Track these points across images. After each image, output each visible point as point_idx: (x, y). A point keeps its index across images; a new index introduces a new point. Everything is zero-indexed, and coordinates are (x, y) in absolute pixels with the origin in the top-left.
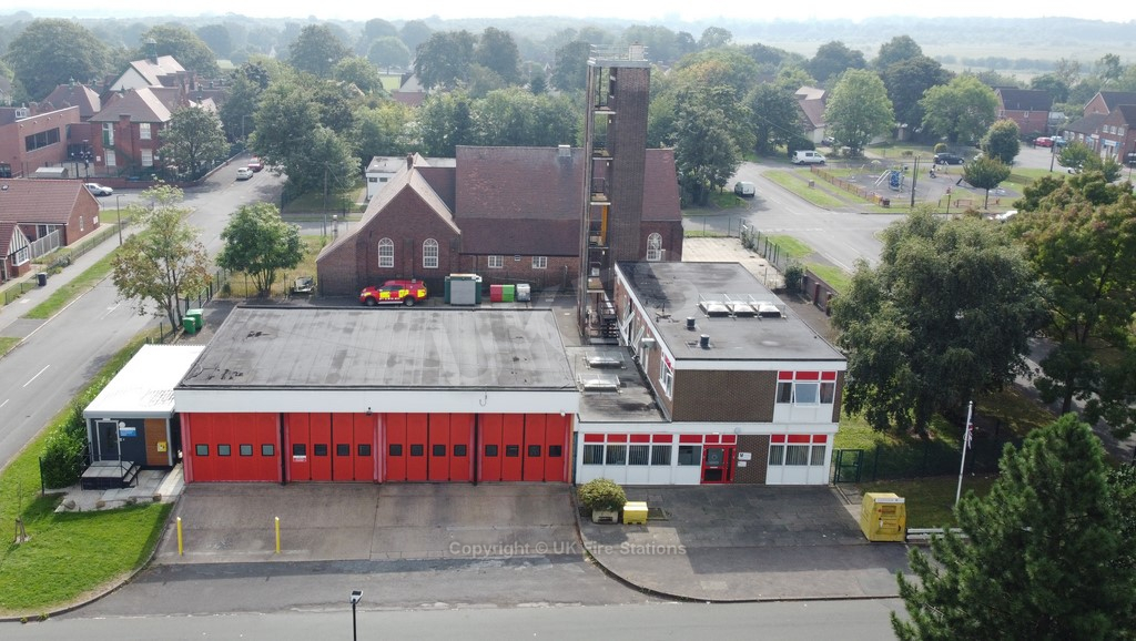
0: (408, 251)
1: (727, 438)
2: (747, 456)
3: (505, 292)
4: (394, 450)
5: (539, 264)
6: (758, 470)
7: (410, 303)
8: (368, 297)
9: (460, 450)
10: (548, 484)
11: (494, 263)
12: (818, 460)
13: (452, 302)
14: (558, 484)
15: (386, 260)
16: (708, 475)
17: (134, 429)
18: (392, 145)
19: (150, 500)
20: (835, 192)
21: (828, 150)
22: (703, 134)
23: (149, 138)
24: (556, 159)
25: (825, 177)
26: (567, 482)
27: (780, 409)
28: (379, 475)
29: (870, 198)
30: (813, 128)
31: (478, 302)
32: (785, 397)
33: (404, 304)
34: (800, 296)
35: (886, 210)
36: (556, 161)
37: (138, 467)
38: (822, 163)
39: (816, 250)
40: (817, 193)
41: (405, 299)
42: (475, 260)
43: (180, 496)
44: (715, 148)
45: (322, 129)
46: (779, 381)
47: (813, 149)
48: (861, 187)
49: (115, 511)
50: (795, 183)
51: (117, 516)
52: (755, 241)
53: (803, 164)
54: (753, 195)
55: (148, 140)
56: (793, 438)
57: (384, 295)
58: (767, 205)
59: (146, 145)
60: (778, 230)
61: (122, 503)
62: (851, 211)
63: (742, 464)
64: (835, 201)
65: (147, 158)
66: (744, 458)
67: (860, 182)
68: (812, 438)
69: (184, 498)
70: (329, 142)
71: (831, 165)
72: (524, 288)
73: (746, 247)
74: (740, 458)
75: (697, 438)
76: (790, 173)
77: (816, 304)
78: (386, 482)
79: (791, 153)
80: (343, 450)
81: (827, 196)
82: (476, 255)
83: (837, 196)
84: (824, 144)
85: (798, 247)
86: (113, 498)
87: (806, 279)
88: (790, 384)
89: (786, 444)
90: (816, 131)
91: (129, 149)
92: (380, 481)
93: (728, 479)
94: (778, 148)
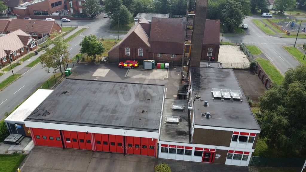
0: (134, 51)
1: (211, 150)
2: (219, 156)
3: (161, 66)
4: (98, 142)
5: (173, 57)
6: (223, 160)
7: (133, 68)
8: (121, 65)
9: (120, 144)
10: (150, 156)
11: (159, 56)
12: (245, 159)
13: (145, 68)
14: (152, 157)
15: (128, 53)
16: (204, 160)
17: (20, 126)
18: (145, 8)
19: (21, 152)
20: (273, 28)
21: (273, 12)
22: (233, 11)
23: (81, 5)
24: (182, 22)
25: (271, 22)
26: (155, 157)
27: (233, 143)
28: (93, 149)
29: (283, 32)
30: (270, 4)
31: (153, 68)
32: (235, 139)
33: (131, 68)
34: (254, 71)
35: (288, 36)
36: (182, 23)
37: (23, 137)
38: (271, 17)
39: (262, 52)
40: (268, 29)
41: (131, 66)
42: (154, 55)
43: (30, 152)
44: (236, 15)
45: (122, 6)
46: (233, 134)
47: (268, 12)
48: (281, 26)
49: (10, 155)
50: (261, 24)
51: (9, 158)
52: (244, 48)
53: (265, 17)
54: (247, 29)
55: (81, 6)
56: (236, 152)
57: (125, 65)
58: (250, 33)
59: (80, 7)
60: (252, 43)
61: (13, 152)
62: (277, 36)
63: (216, 158)
64: (273, 32)
65: (81, 11)
66: (217, 156)
67: (281, 25)
68: (244, 153)
69: (32, 152)
70: (123, 10)
71: (273, 18)
72: (167, 65)
73: (240, 50)
74: (216, 156)
75: (202, 149)
76: (260, 20)
77: (259, 76)
78: (96, 151)
79: (262, 13)
80: (82, 141)
81: (270, 30)
82: (154, 53)
83: (273, 30)
84: (273, 9)
85: (257, 51)
86: (11, 149)
87: (257, 66)
88: (238, 136)
89: (234, 153)
90: (271, 5)
91: (76, 8)
92: (94, 151)
93: (212, 161)
94: (258, 11)
